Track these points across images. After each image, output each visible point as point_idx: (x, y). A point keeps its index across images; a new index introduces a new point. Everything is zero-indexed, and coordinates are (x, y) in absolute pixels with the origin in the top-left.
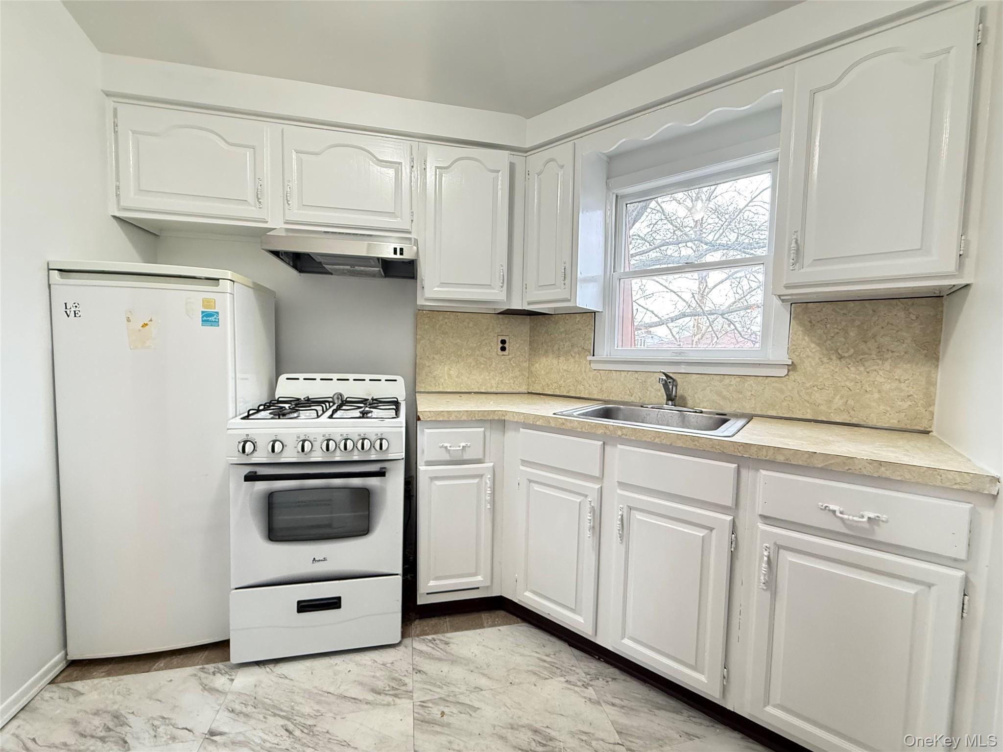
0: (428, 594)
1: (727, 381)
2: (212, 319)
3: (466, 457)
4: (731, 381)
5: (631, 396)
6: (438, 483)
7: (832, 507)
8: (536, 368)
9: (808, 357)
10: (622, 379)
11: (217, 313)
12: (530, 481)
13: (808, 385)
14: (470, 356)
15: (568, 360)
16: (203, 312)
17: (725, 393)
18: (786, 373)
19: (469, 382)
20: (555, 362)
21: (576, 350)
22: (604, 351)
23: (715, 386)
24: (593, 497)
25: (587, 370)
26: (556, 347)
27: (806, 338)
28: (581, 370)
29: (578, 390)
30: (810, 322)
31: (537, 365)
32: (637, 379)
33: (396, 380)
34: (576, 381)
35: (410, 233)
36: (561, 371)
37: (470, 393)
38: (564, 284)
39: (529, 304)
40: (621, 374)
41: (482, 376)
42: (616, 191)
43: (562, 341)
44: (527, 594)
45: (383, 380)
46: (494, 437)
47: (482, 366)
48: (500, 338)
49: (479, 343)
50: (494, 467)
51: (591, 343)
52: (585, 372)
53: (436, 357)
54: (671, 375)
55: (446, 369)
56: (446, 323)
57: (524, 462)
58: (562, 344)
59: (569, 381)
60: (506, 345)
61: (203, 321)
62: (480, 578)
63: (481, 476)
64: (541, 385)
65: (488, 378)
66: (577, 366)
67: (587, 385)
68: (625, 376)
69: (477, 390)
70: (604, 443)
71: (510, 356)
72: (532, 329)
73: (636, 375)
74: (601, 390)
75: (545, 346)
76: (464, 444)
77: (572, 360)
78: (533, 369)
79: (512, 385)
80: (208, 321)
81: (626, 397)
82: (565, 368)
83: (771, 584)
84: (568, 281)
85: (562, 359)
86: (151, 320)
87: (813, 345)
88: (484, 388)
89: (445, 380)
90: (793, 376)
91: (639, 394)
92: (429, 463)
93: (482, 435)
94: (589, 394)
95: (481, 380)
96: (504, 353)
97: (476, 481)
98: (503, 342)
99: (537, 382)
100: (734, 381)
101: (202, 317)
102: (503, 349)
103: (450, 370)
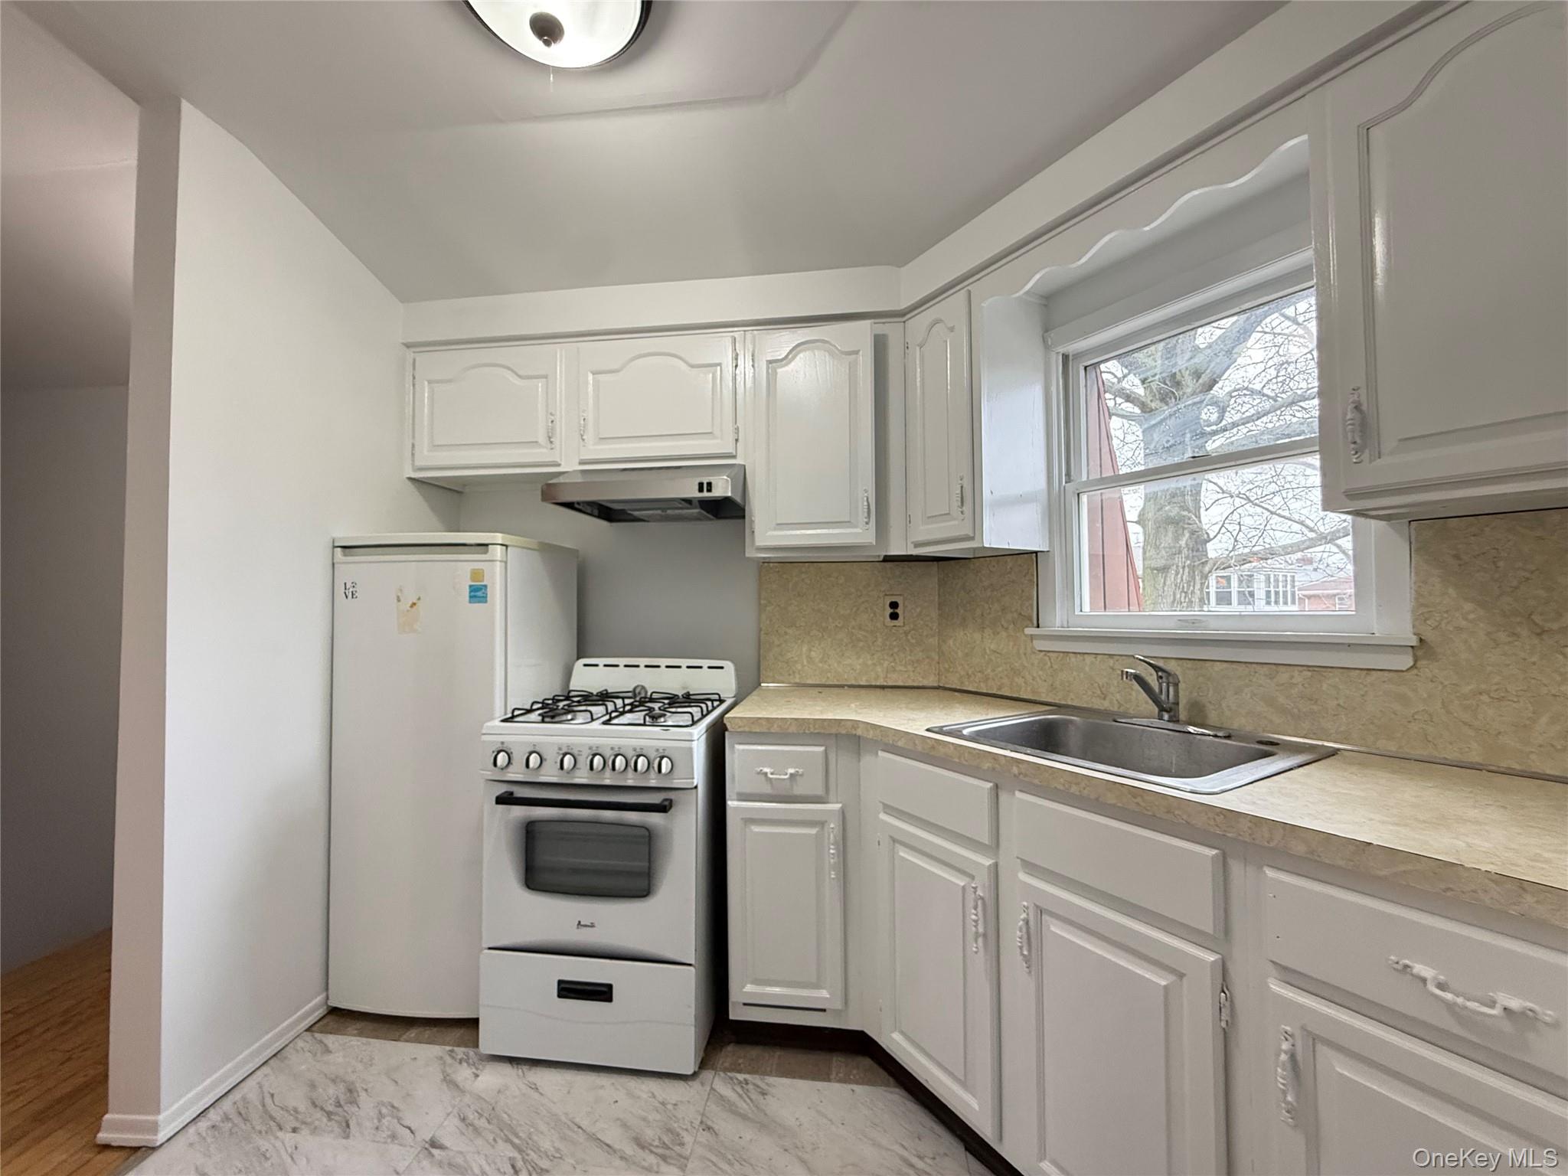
0: (745, 1004)
1: (1284, 676)
2: (479, 594)
3: (798, 790)
4: (1292, 677)
5: (1104, 699)
6: (756, 829)
7: (1419, 969)
8: (949, 647)
9: (1459, 629)
10: (1087, 669)
11: (486, 586)
12: (894, 841)
13: (1466, 689)
14: (841, 628)
15: (998, 633)
16: (470, 586)
17: (1281, 700)
18: (1411, 664)
19: (840, 670)
20: (977, 636)
21: (1009, 616)
22: (1056, 619)
23: (1261, 686)
24: (982, 881)
25: (1029, 650)
26: (978, 612)
27: (1451, 591)
28: (1018, 650)
29: (1014, 684)
30: (1457, 557)
31: (951, 642)
32: (1113, 669)
33: (722, 668)
34: (1012, 669)
35: (734, 457)
36: (988, 651)
37: (842, 686)
38: (962, 512)
39: (917, 545)
40: (1084, 660)
41: (861, 661)
42: (1062, 350)
43: (987, 603)
44: (896, 1036)
45: (705, 667)
46: (842, 762)
47: (861, 644)
48: (889, 600)
49: (855, 609)
50: (843, 812)
51: (1032, 605)
52: (1025, 654)
53: (790, 631)
54: (1171, 666)
55: (804, 649)
56: (803, 580)
57: (889, 809)
58: (986, 606)
59: (1000, 669)
60: (899, 611)
61: (471, 597)
62: (825, 993)
63: (821, 824)
64: (957, 675)
65: (870, 662)
66: (1011, 644)
67: (1028, 677)
68: (1092, 663)
69: (854, 682)
70: (997, 786)
71: (906, 628)
72: (942, 583)
73: (1111, 662)
74: (1053, 688)
75: (962, 611)
76: (791, 771)
77: (1004, 634)
78: (945, 648)
79: (912, 674)
80: (475, 596)
81: (1094, 700)
82: (993, 647)
83: (1304, 1116)
84: (967, 508)
85: (988, 632)
86: (419, 599)
87: (1468, 606)
88: (864, 679)
89: (803, 666)
90: (1427, 668)
91: (1118, 696)
92: (743, 797)
93: (821, 760)
94: (1033, 692)
95: (858, 667)
96: (895, 622)
97: (813, 831)
98: (894, 605)
99: (951, 670)
100: (1298, 677)
101: (470, 592)
102: (894, 616)
103: (810, 650)
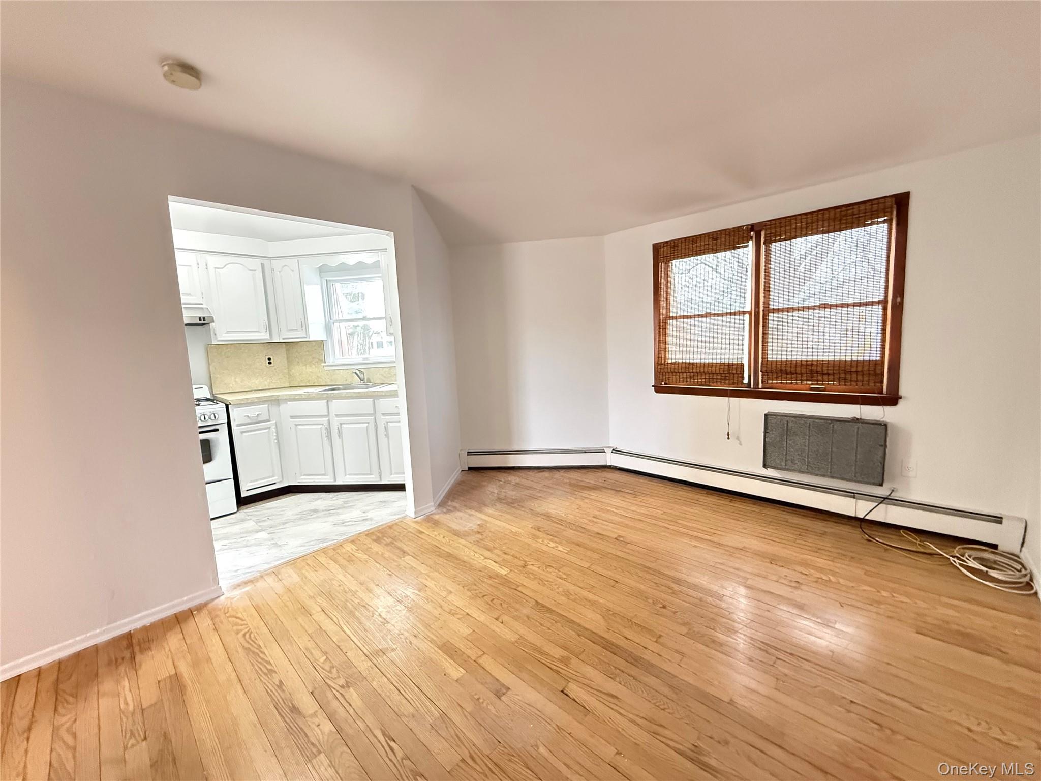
0: (247, 490)
1: (385, 369)
3: (260, 419)
5: (347, 381)
6: (244, 434)
10: (341, 373)
12: (296, 425)
14: (248, 369)
15: (311, 366)
17: (385, 375)
19: (250, 385)
20: (304, 367)
21: (315, 360)
22: (330, 360)
23: (381, 372)
24: (326, 423)
25: (323, 370)
26: (304, 360)
28: (319, 371)
29: (319, 381)
31: (293, 371)
33: (202, 388)
34: (318, 377)
35: (202, 304)
36: (308, 372)
37: (252, 391)
38: (302, 329)
39: (283, 339)
40: (340, 371)
41: (258, 380)
42: (326, 278)
43: (307, 356)
44: (302, 477)
46: (274, 409)
47: (257, 374)
48: (268, 357)
49: (253, 361)
50: (276, 423)
51: (323, 357)
52: (321, 372)
53: (225, 372)
54: (362, 370)
55: (233, 378)
56: (229, 351)
57: (292, 417)
58: (306, 358)
59: (314, 377)
60: (272, 361)
62: (276, 478)
63: (269, 428)
64: (297, 381)
65: (262, 381)
66: (317, 369)
67: (324, 379)
69: (256, 389)
70: (328, 401)
71: (275, 367)
72: (287, 350)
73: (347, 371)
74: (332, 380)
75: (297, 360)
76: (258, 413)
77: (314, 366)
78: (291, 374)
79: (279, 383)
81: (344, 382)
82: (310, 370)
83: (387, 436)
84: (304, 328)
85: (308, 366)
88: (260, 387)
89: (233, 385)
91: (350, 380)
92: (238, 425)
93: (267, 408)
94: (326, 382)
95: (258, 383)
96: (270, 365)
97: (267, 430)
98: (269, 359)
99: (294, 380)
100: (387, 369)
102: (270, 363)
103: (235, 378)
